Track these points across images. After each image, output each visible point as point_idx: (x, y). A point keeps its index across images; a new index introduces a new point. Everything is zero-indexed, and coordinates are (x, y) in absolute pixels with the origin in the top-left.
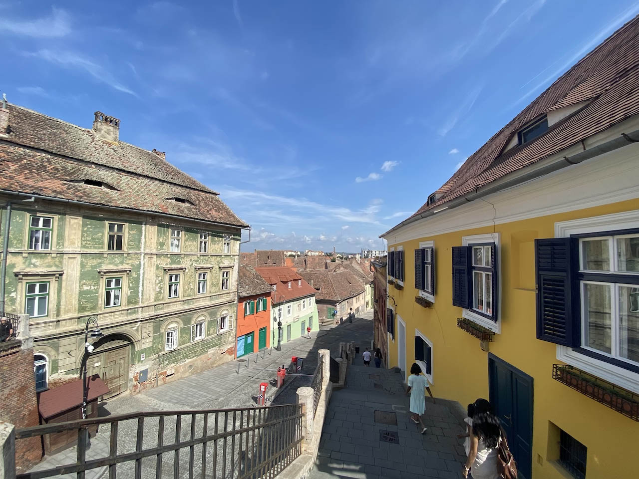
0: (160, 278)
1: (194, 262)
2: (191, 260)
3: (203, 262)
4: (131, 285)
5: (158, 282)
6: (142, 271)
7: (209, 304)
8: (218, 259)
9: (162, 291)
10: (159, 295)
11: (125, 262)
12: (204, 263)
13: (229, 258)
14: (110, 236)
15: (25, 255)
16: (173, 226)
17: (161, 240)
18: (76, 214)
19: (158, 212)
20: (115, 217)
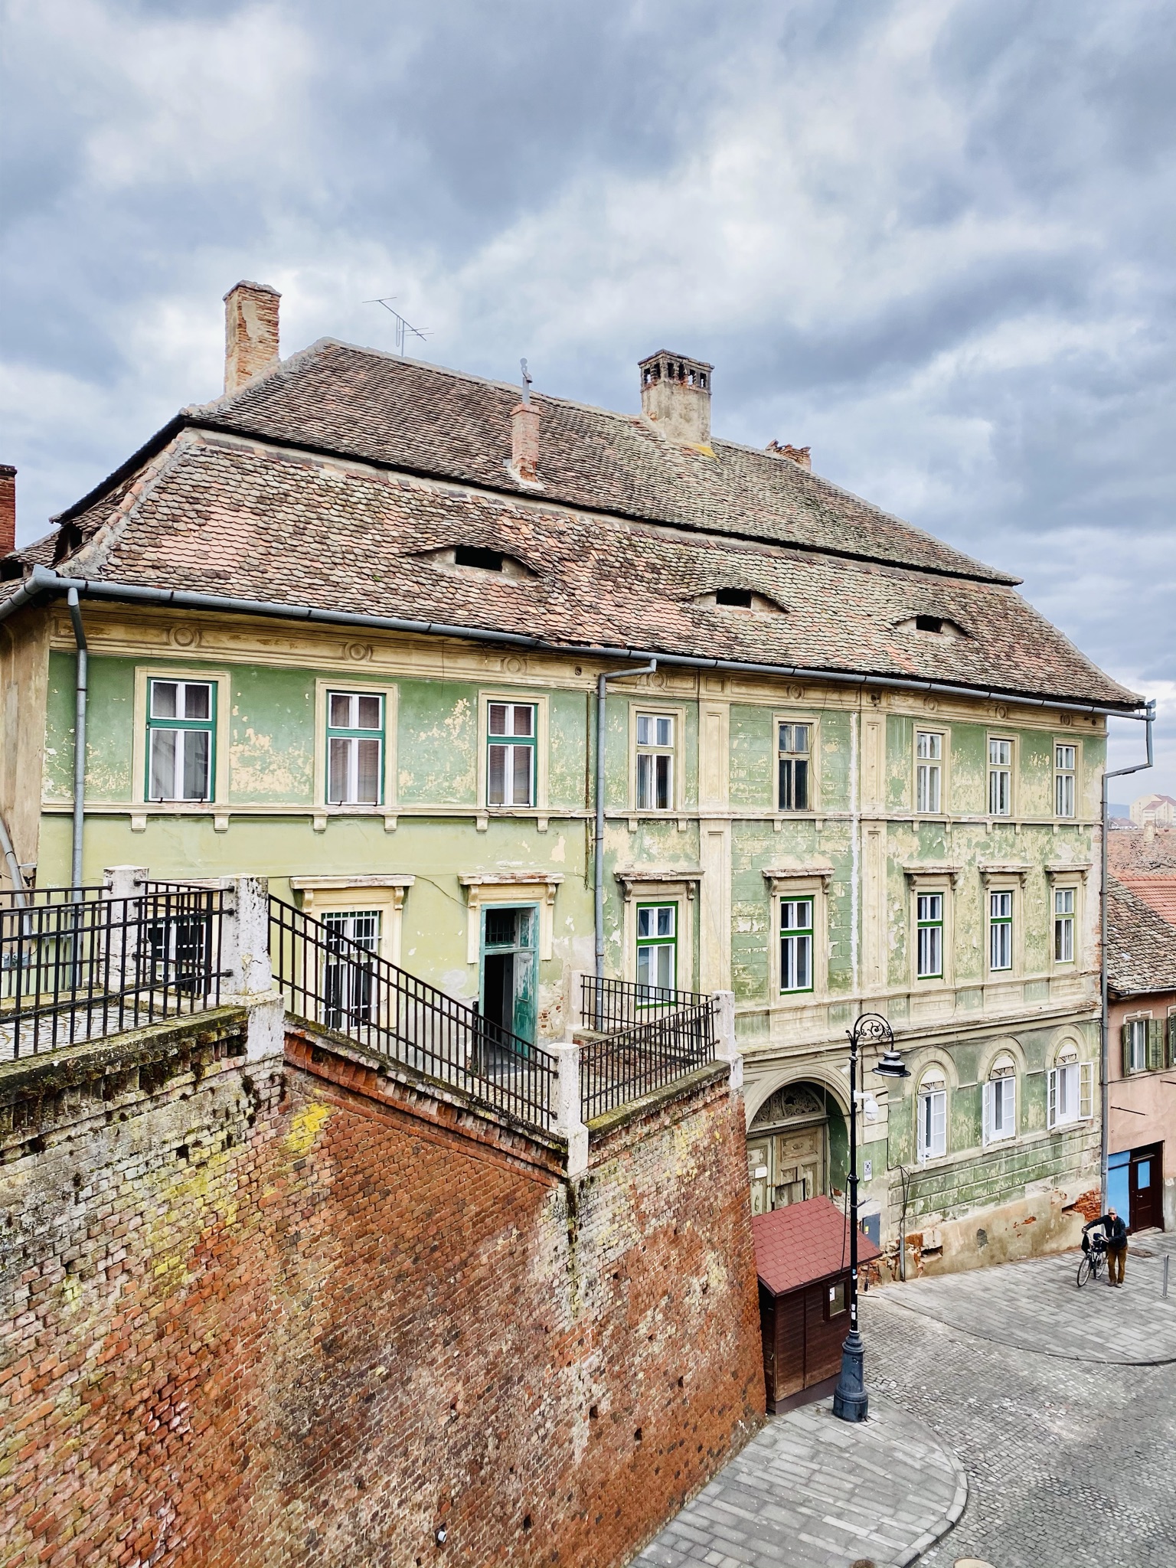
0: (897, 907)
1: (978, 851)
2: (969, 840)
3: (1000, 849)
4: (832, 925)
5: (892, 918)
6: (855, 880)
7: (1024, 1011)
8: (1042, 838)
9: (904, 951)
10: (897, 962)
11: (817, 846)
12: (1006, 855)
13: (1071, 835)
14: (782, 763)
15: (633, 825)
16: (920, 718)
17: (895, 773)
18: (718, 699)
19: (899, 676)
20: (793, 701)
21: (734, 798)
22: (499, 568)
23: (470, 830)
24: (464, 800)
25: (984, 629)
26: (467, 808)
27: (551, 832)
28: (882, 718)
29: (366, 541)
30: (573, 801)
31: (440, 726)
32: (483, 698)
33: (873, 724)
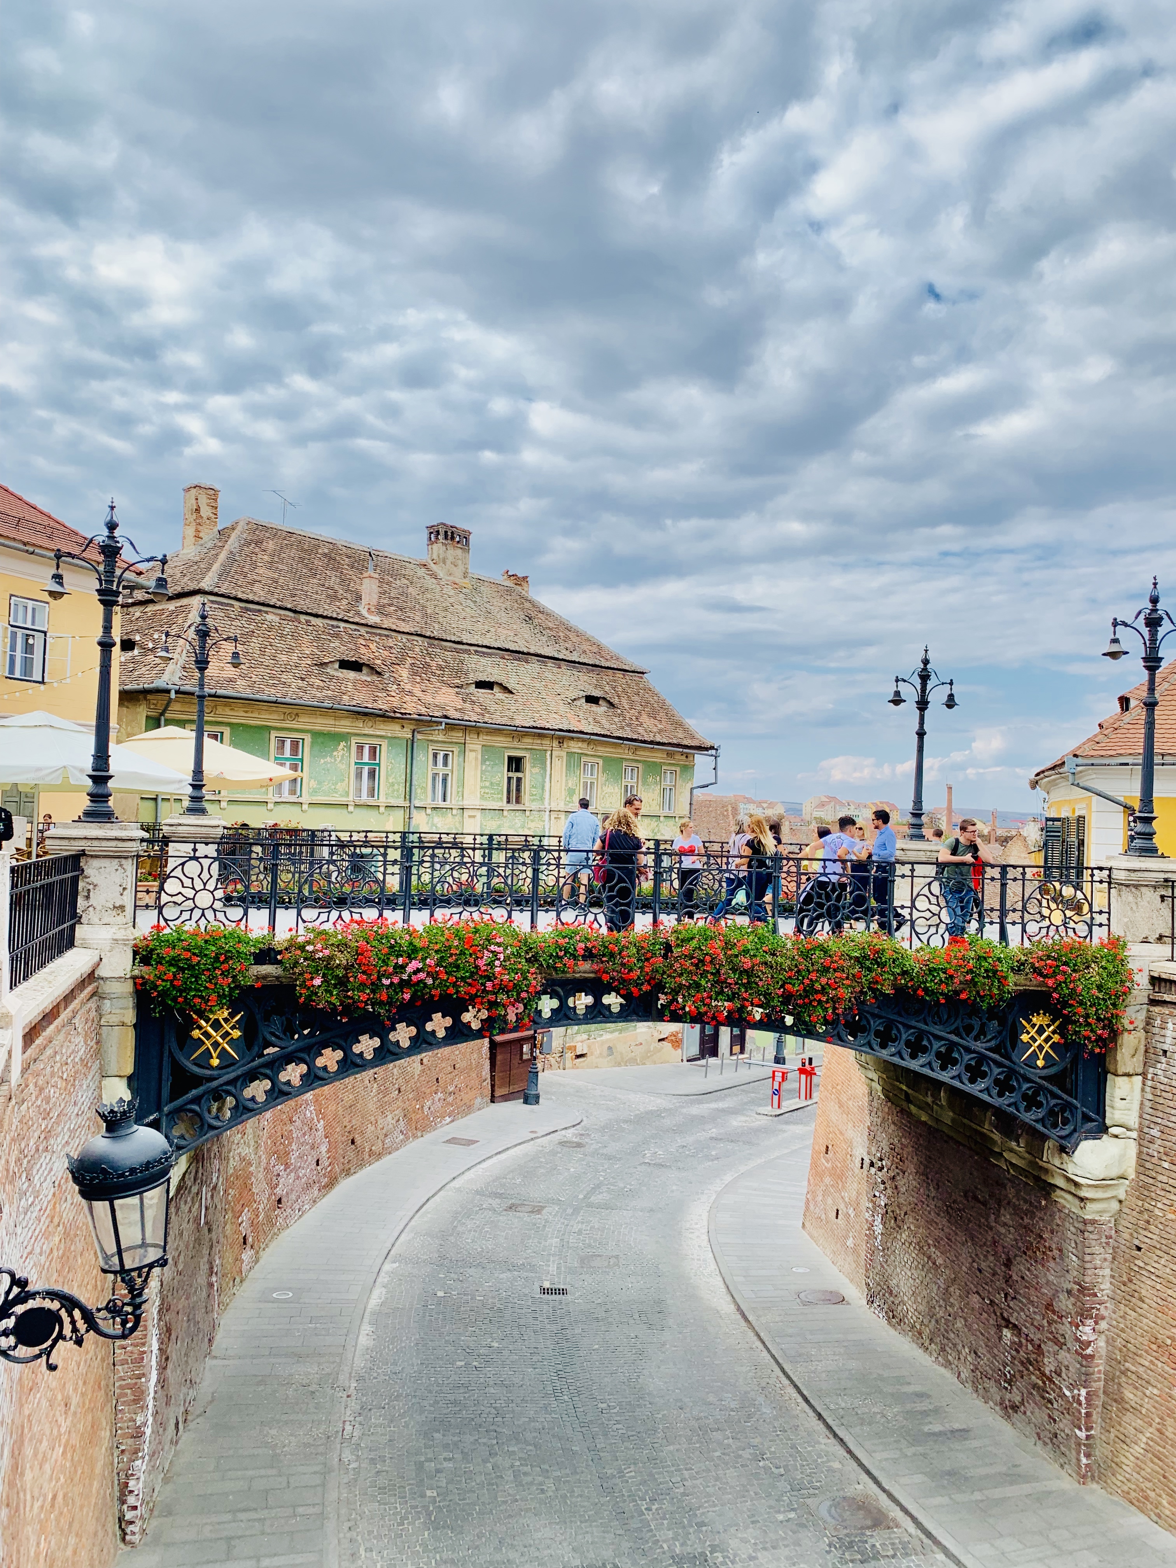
8: (653, 824)
11: (526, 825)
14: (509, 779)
15: (429, 811)
16: (586, 755)
17: (570, 785)
18: (475, 745)
19: (573, 732)
20: (515, 744)
21: (482, 797)
22: (361, 671)
23: (344, 811)
24: (342, 796)
25: (625, 703)
26: (343, 800)
27: (386, 813)
28: (564, 754)
29: (294, 658)
30: (398, 797)
31: (331, 756)
32: (354, 740)
33: (559, 757)
